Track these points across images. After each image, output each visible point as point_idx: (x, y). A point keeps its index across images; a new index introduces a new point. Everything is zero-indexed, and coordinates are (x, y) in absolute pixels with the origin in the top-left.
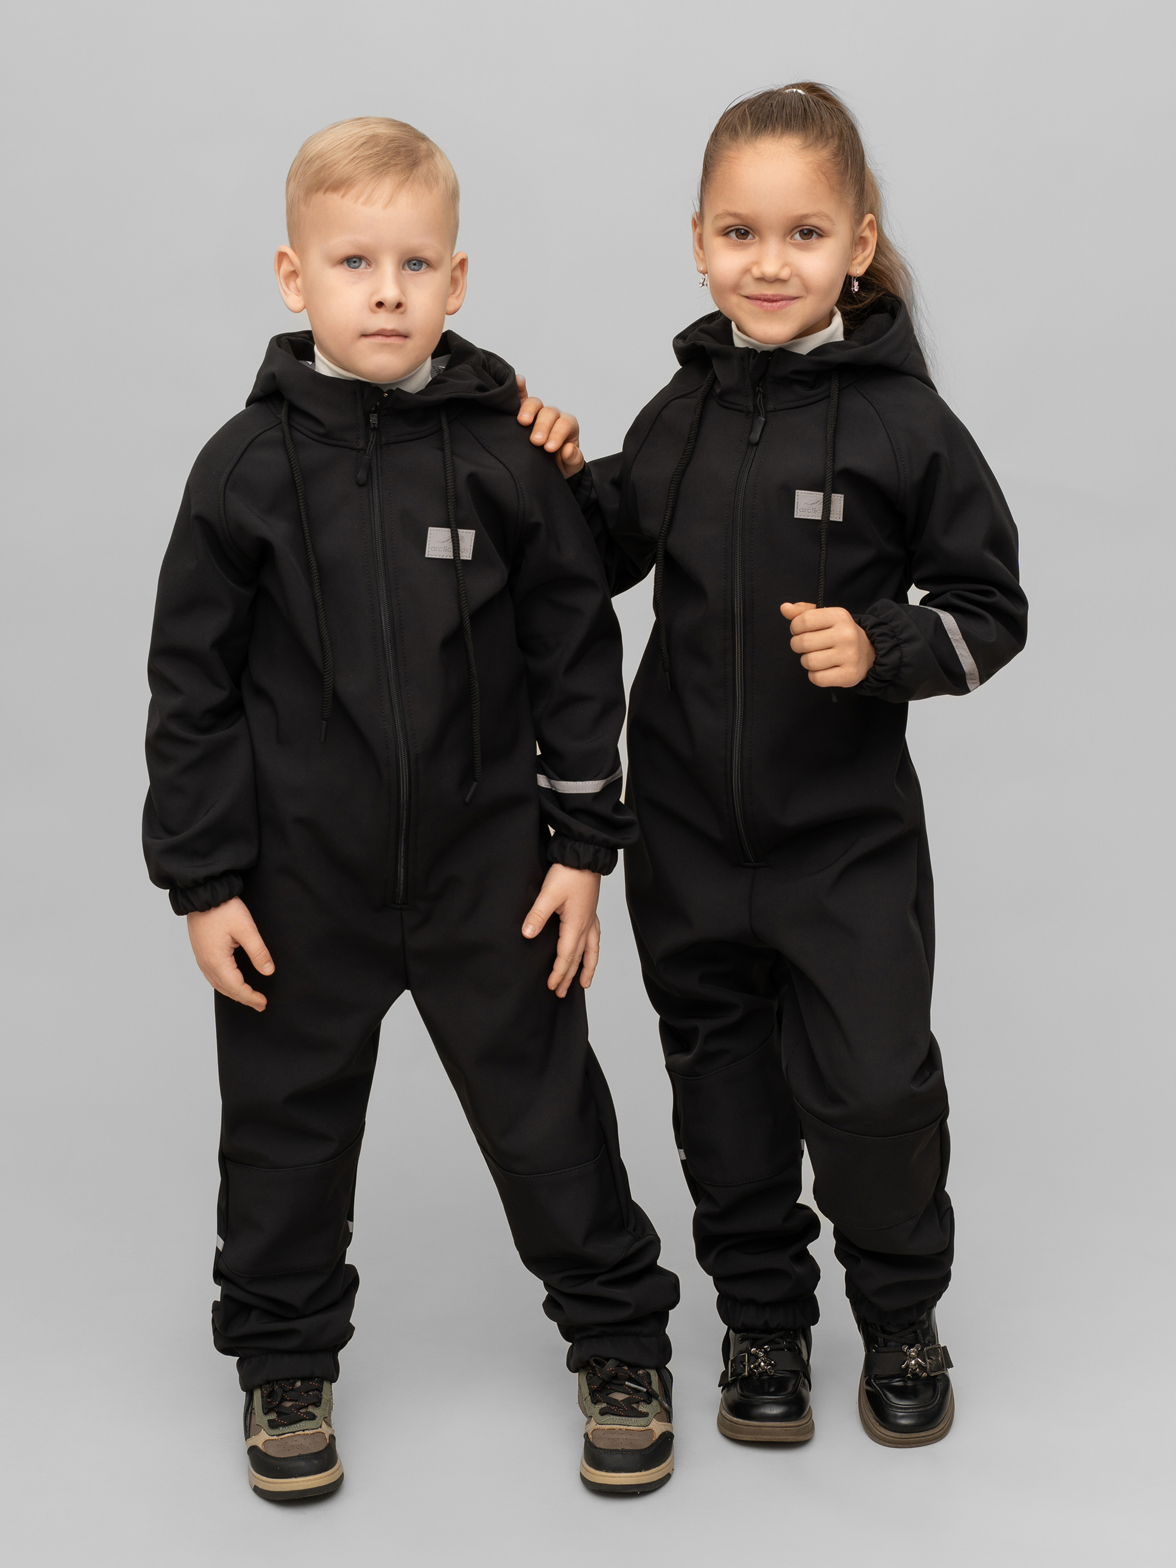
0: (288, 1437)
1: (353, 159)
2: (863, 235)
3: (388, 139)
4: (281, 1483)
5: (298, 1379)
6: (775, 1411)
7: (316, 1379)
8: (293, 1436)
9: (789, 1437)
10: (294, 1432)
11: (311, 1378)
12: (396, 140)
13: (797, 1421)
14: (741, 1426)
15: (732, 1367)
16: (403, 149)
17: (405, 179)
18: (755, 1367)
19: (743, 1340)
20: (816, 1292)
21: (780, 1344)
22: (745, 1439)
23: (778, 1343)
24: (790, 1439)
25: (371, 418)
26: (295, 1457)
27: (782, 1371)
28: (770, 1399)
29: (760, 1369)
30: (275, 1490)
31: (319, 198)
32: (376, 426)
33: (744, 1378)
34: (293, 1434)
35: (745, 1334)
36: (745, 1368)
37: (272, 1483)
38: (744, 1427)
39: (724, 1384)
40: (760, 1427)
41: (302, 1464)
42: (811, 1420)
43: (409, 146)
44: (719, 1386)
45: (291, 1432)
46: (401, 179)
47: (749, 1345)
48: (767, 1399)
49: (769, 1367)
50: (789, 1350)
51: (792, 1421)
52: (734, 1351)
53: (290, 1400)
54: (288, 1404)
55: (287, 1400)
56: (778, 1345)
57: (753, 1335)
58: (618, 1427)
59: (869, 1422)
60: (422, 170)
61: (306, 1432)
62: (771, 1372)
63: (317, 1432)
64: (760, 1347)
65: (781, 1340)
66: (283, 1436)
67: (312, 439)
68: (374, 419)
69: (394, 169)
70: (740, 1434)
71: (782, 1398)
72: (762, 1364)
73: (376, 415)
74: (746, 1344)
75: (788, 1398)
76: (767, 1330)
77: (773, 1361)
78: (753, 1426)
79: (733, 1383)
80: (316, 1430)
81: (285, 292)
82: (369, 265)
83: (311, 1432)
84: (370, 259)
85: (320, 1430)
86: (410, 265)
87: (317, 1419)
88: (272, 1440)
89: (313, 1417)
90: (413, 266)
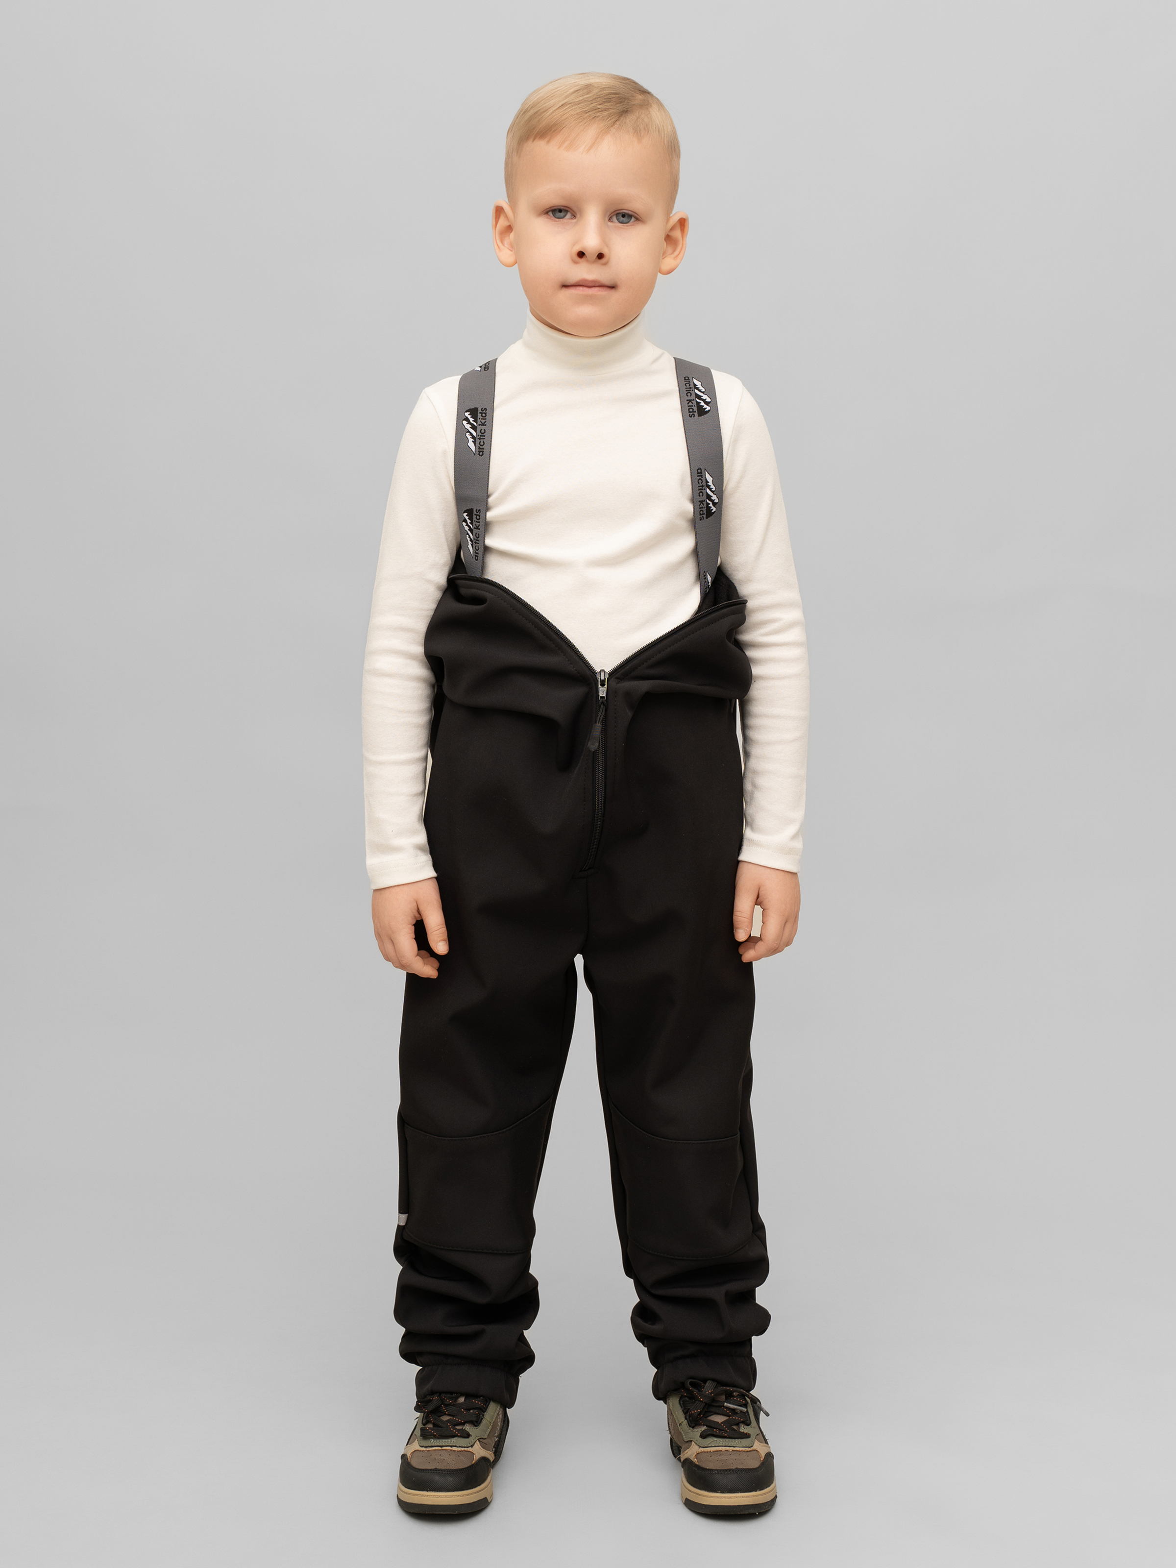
0: (435, 1450)
1: (562, 106)
4: (414, 1495)
11: (479, 1397)
12: (610, 90)
16: (613, 96)
17: (611, 125)
30: (416, 1503)
31: (529, 146)
34: (440, 1448)
43: (622, 97)
45: (439, 1446)
46: (606, 126)
53: (449, 1415)
54: (445, 1418)
55: (445, 1414)
58: (724, 1448)
60: (631, 117)
61: (454, 1448)
63: (465, 1450)
82: (574, 216)
83: (459, 1449)
84: (575, 209)
85: (470, 1449)
86: (618, 218)
87: (470, 1438)
88: (420, 1451)
89: (468, 1436)
90: (622, 219)
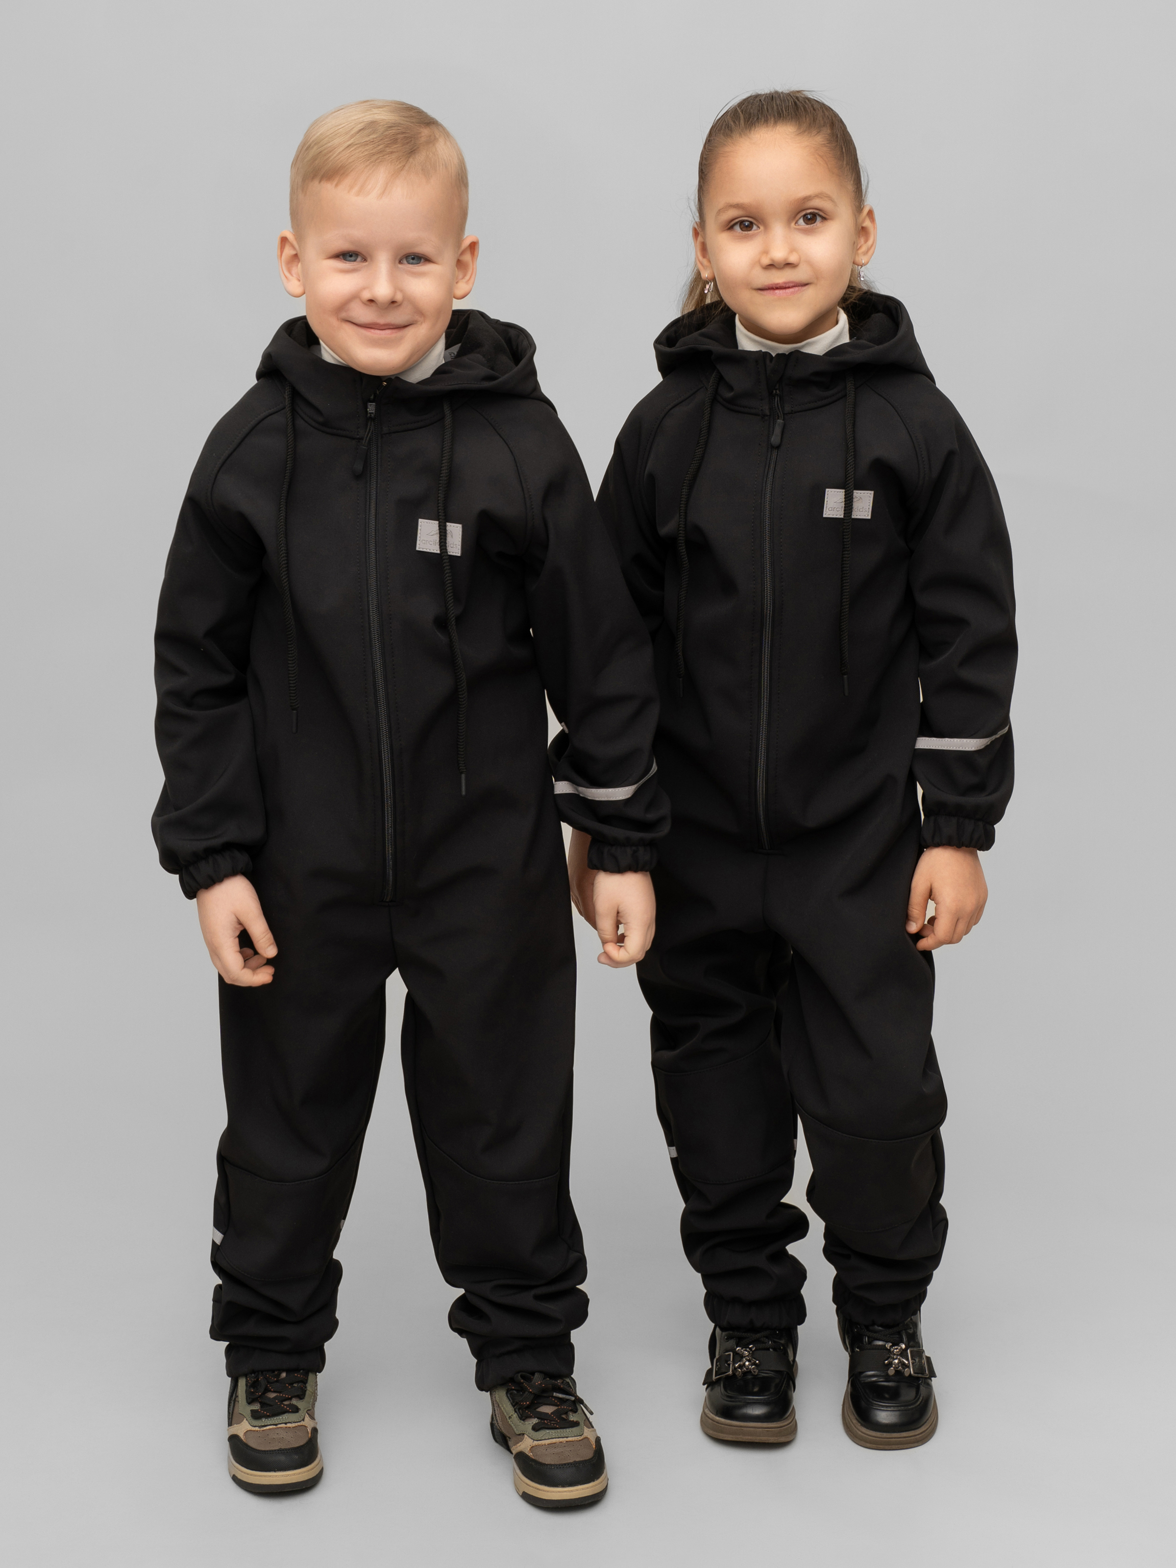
0: (270, 1429)
1: (348, 147)
2: (864, 225)
3: (386, 126)
5: (283, 1371)
6: (758, 1411)
7: (301, 1371)
8: (275, 1428)
9: (770, 1438)
10: (276, 1425)
11: (297, 1370)
12: (395, 126)
13: (778, 1423)
14: (722, 1426)
15: (716, 1365)
16: (399, 136)
17: (401, 167)
18: (740, 1367)
19: (729, 1338)
20: (804, 1291)
21: (765, 1343)
22: (726, 1439)
23: (763, 1343)
24: (772, 1440)
25: (369, 407)
26: (275, 1450)
27: (766, 1370)
28: (753, 1399)
29: (745, 1369)
30: (253, 1483)
31: (315, 185)
32: (372, 415)
33: (728, 1377)
35: (731, 1332)
36: (729, 1367)
37: (251, 1475)
38: (726, 1426)
39: (709, 1382)
40: (741, 1427)
41: (282, 1458)
42: (794, 1420)
43: (408, 133)
44: (704, 1384)
45: (273, 1425)
46: (396, 168)
47: (734, 1343)
48: (750, 1399)
49: (753, 1367)
50: (775, 1349)
51: (773, 1422)
52: (720, 1350)
53: (274, 1392)
54: (272, 1395)
55: (270, 1391)
56: (764, 1345)
57: (738, 1333)
58: (558, 1440)
59: (851, 1423)
60: (420, 157)
61: (289, 1425)
62: (754, 1372)
63: (299, 1426)
64: (745, 1346)
65: (767, 1340)
66: (265, 1428)
67: (313, 427)
68: (371, 408)
69: (390, 158)
70: (722, 1433)
71: (764, 1399)
72: (747, 1363)
73: (374, 404)
74: (732, 1343)
75: (771, 1399)
76: (753, 1329)
77: (757, 1360)
78: (734, 1426)
79: (718, 1381)
80: (299, 1424)
81: (286, 277)
82: (365, 260)
83: (293, 1425)
84: (364, 254)
85: (302, 1423)
86: (408, 260)
87: (300, 1412)
88: (253, 1431)
89: (296, 1409)
90: (411, 261)
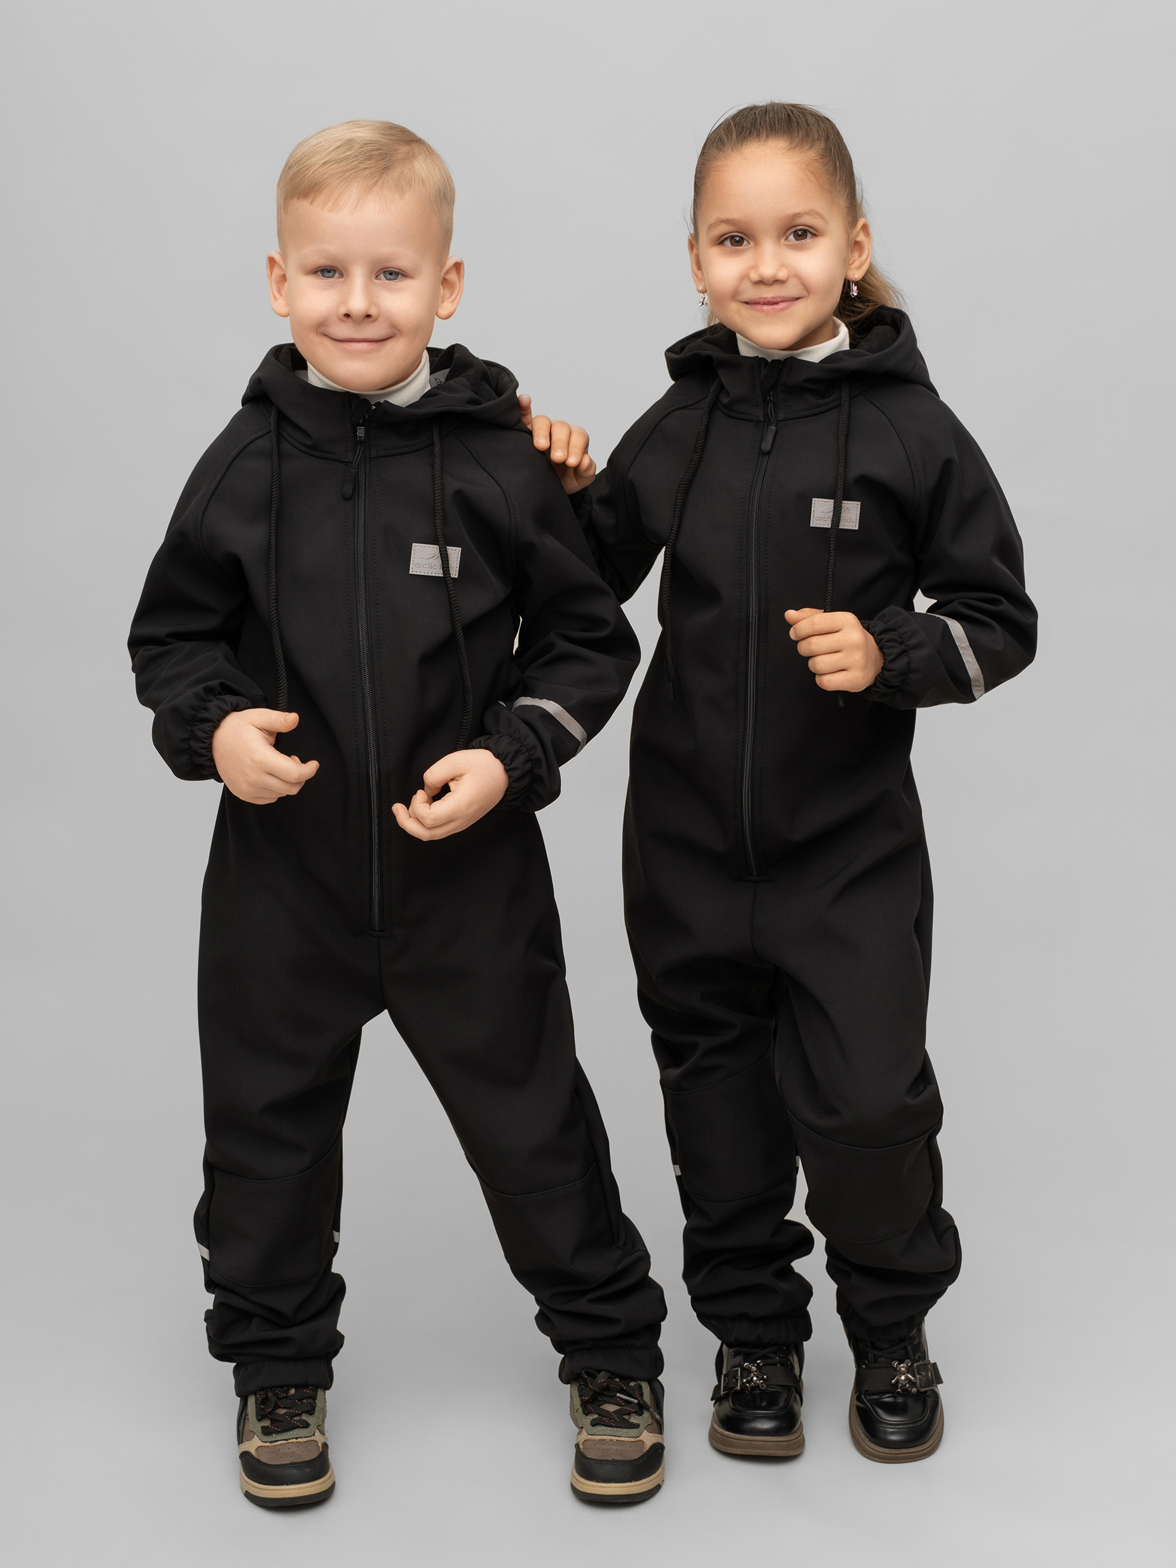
0: (282, 1444)
2: (858, 239)
4: (273, 1490)
5: (293, 1386)
6: (767, 1425)
7: (310, 1387)
9: (779, 1451)
11: (306, 1386)
13: (787, 1436)
14: (731, 1439)
15: (724, 1381)
17: (374, 183)
18: (748, 1382)
21: (772, 1359)
22: (735, 1452)
25: (358, 431)
26: (287, 1464)
27: (774, 1385)
28: (762, 1413)
29: (753, 1384)
30: (270, 1497)
33: (737, 1392)
34: (285, 1442)
35: (738, 1348)
37: (266, 1490)
38: (735, 1440)
41: (294, 1472)
42: (802, 1434)
43: (384, 149)
45: (284, 1440)
48: (759, 1413)
49: (761, 1382)
50: (781, 1365)
52: (727, 1366)
53: (284, 1408)
54: (282, 1411)
58: (609, 1438)
59: (859, 1438)
61: (299, 1440)
62: (763, 1387)
64: (752, 1362)
65: (774, 1355)
66: (276, 1443)
67: (300, 450)
70: (731, 1447)
71: (773, 1413)
72: (755, 1378)
73: (363, 428)
74: (739, 1358)
76: (760, 1345)
77: (765, 1375)
78: (744, 1440)
79: (726, 1396)
82: (341, 275)
83: (305, 1440)
84: (341, 269)
85: (312, 1438)
86: (385, 275)
87: (310, 1427)
88: (265, 1447)
89: (306, 1425)
90: (389, 276)
